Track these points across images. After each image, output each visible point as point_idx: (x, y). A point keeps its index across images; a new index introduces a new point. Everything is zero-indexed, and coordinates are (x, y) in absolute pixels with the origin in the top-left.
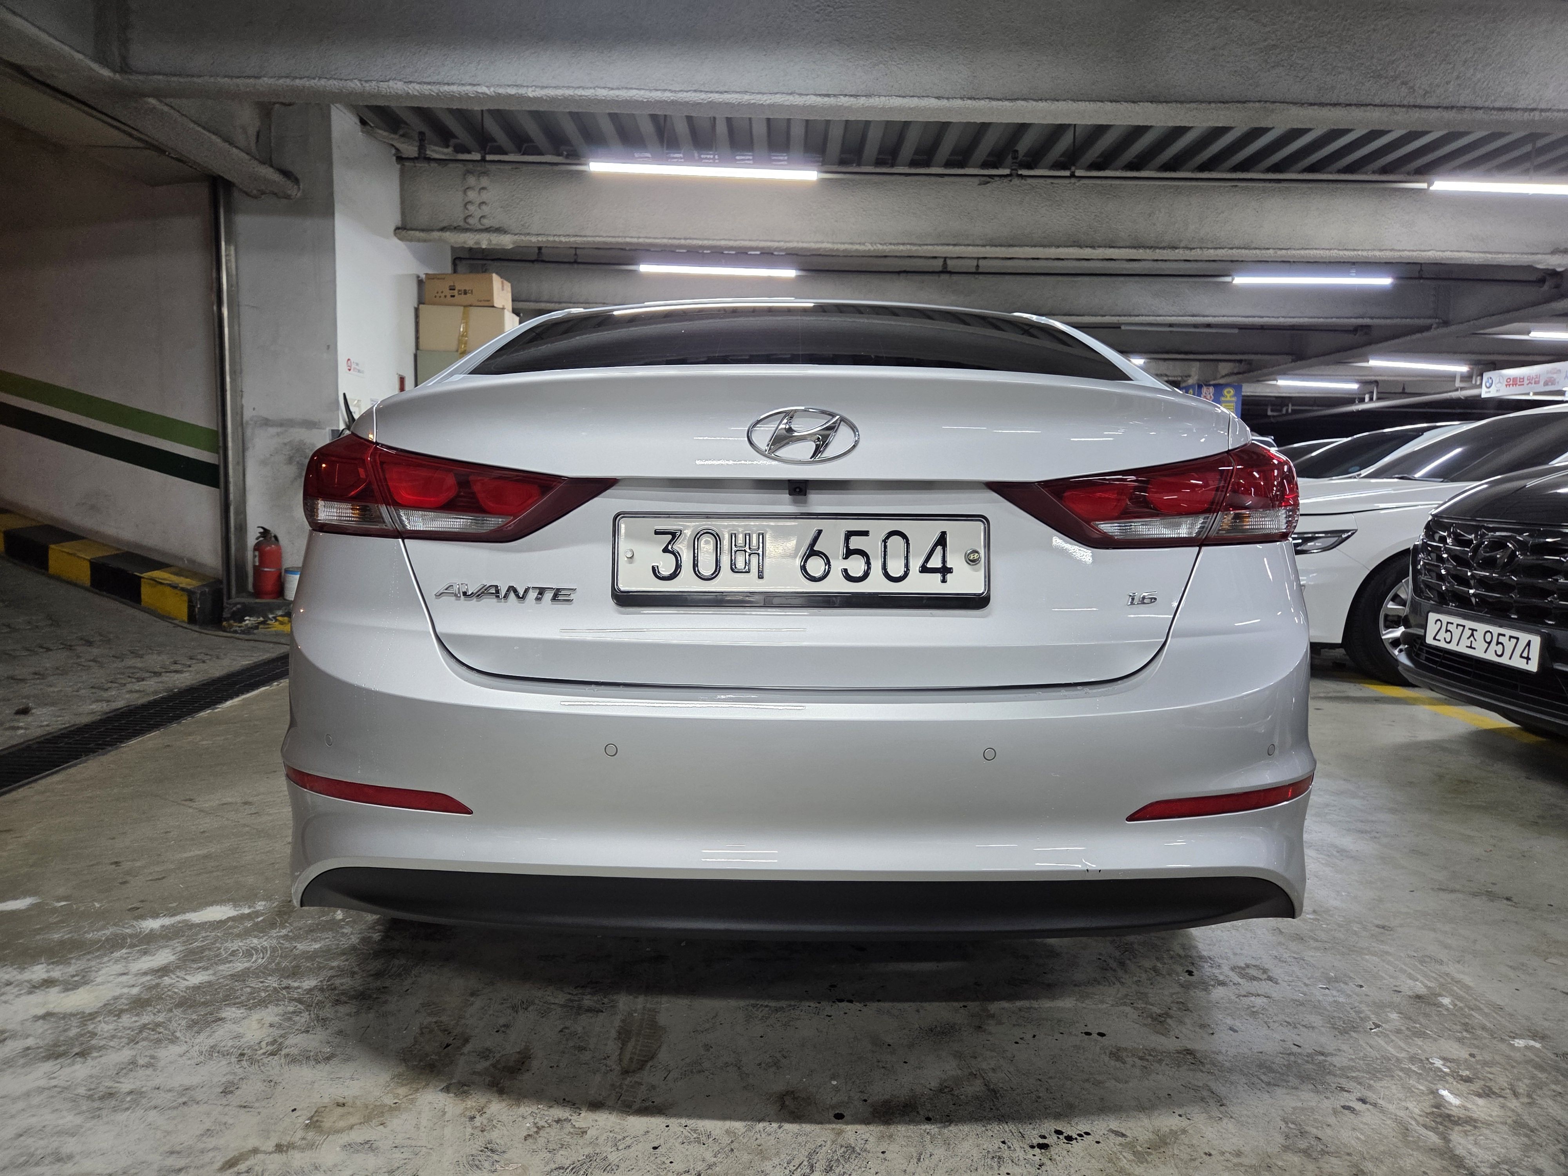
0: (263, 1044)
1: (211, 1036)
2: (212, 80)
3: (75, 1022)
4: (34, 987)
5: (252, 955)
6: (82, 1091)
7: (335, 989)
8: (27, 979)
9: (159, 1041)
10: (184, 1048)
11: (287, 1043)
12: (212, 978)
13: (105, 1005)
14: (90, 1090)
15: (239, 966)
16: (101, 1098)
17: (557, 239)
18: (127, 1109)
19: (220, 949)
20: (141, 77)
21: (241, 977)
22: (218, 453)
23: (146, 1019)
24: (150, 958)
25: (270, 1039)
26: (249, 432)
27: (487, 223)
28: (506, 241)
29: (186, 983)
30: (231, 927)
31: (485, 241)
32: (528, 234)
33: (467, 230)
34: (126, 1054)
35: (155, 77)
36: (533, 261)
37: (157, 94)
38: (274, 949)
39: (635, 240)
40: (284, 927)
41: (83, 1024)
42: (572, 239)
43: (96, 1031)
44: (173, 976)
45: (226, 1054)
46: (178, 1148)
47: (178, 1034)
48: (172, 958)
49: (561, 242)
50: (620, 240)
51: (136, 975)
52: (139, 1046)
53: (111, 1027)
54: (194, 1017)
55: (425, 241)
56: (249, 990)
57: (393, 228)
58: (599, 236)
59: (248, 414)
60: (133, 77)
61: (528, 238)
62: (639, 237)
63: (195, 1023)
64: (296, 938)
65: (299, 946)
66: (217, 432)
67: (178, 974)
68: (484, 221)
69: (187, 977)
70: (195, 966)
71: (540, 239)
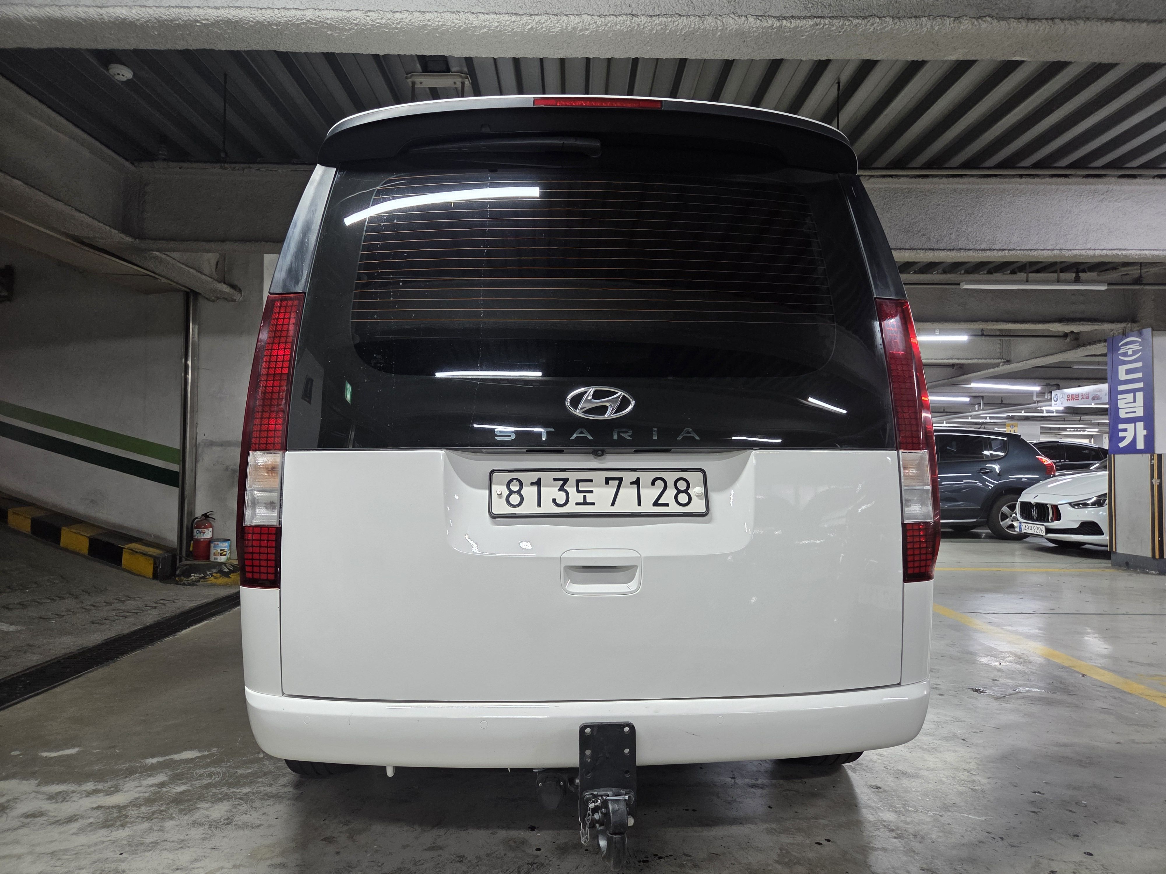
0: (222, 820)
1: (192, 816)
3: (115, 810)
4: (89, 793)
5: (212, 776)
6: (125, 842)
7: (260, 793)
8: (84, 789)
9: (163, 819)
10: (178, 822)
11: (236, 819)
12: (191, 788)
13: (131, 802)
14: (129, 842)
15: (205, 782)
16: (136, 846)
18: (151, 850)
19: (193, 773)
21: (208, 786)
22: (179, 464)
23: (154, 808)
24: (153, 778)
25: (226, 817)
26: (200, 450)
29: (175, 791)
30: (198, 762)
34: (146, 825)
35: (161, 241)
37: (160, 250)
38: (224, 773)
40: (230, 762)
41: (120, 812)
43: (128, 814)
44: (168, 787)
45: (201, 824)
46: (181, 867)
47: (174, 815)
48: (166, 778)
51: (146, 787)
52: (153, 821)
53: (136, 812)
54: (182, 807)
56: (211, 793)
59: (200, 439)
60: (147, 241)
63: (184, 810)
64: (238, 767)
65: (238, 771)
66: (178, 450)
67: (170, 786)
69: (175, 788)
70: (180, 782)
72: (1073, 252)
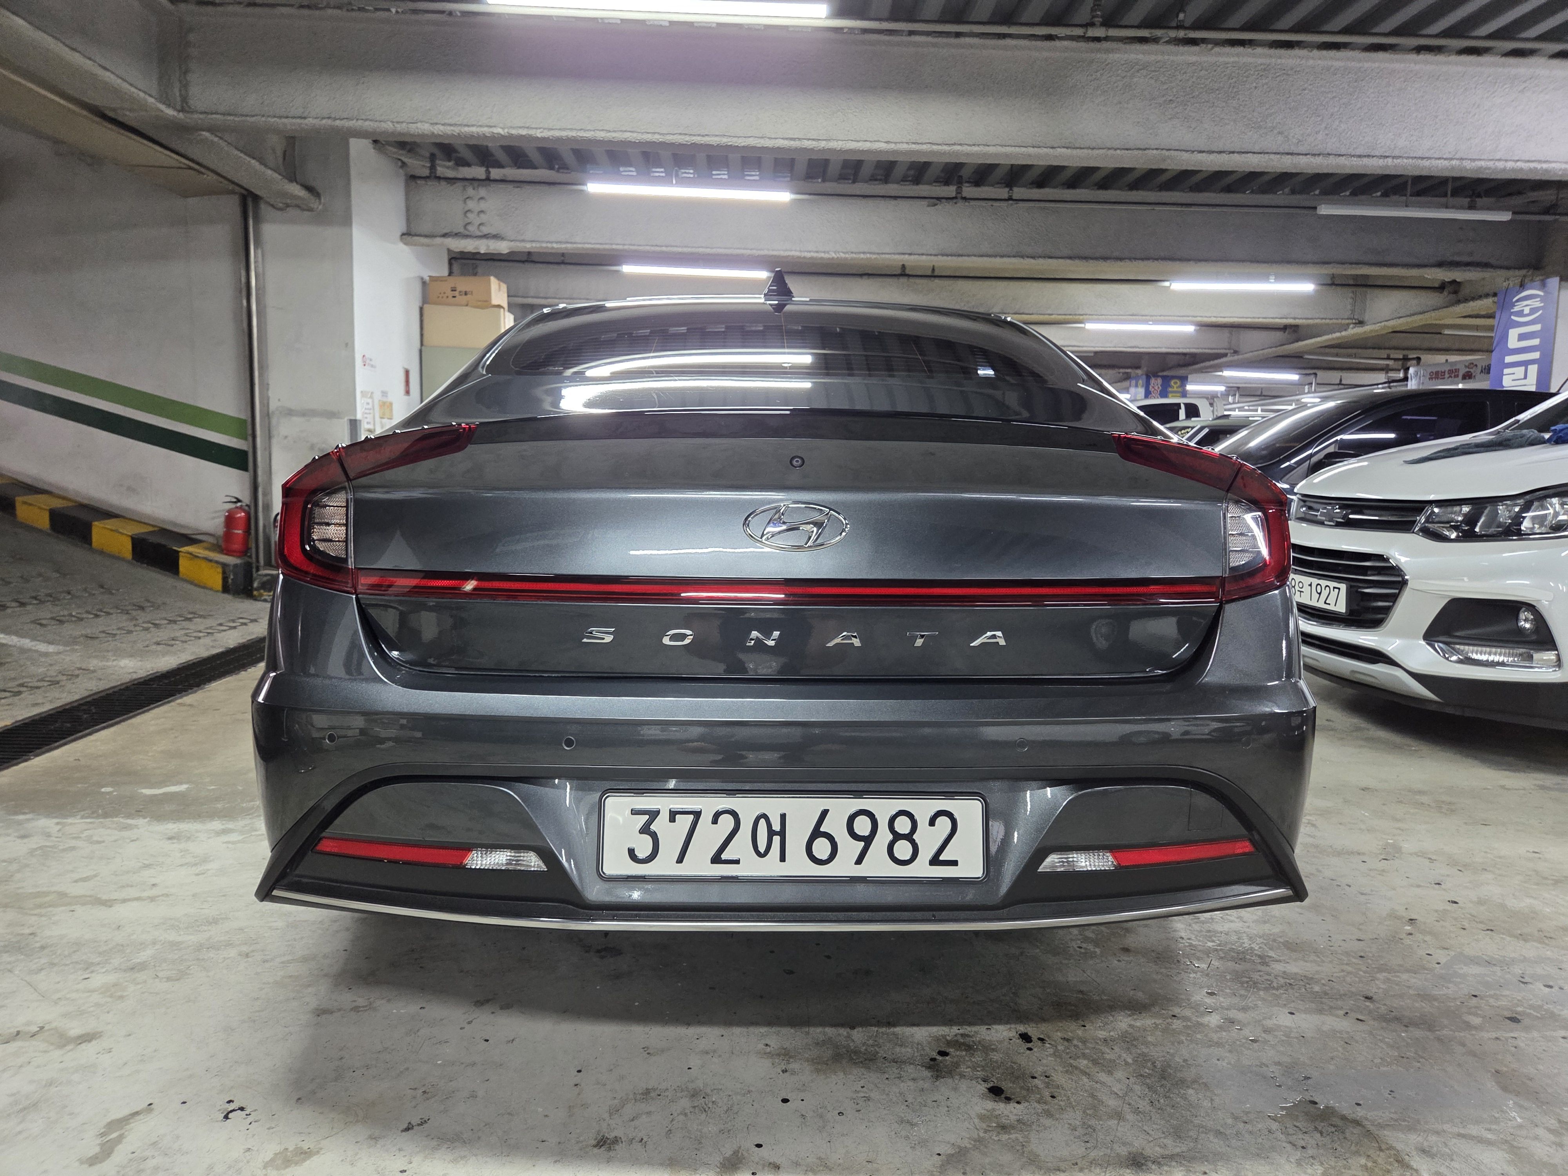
2: (263, 119)
17: (549, 245)
20: (201, 116)
22: (246, 439)
26: (274, 421)
27: (485, 230)
28: (502, 247)
31: (483, 247)
32: (523, 241)
33: (467, 236)
35: (214, 116)
36: (523, 262)
37: (212, 130)
39: (620, 247)
42: (564, 246)
49: (553, 248)
50: (607, 247)
55: (428, 246)
57: (399, 234)
58: (588, 243)
59: (273, 406)
60: (196, 116)
61: (523, 244)
62: (624, 245)
66: (245, 421)
68: (482, 228)
71: (534, 245)
72: (1477, 163)
